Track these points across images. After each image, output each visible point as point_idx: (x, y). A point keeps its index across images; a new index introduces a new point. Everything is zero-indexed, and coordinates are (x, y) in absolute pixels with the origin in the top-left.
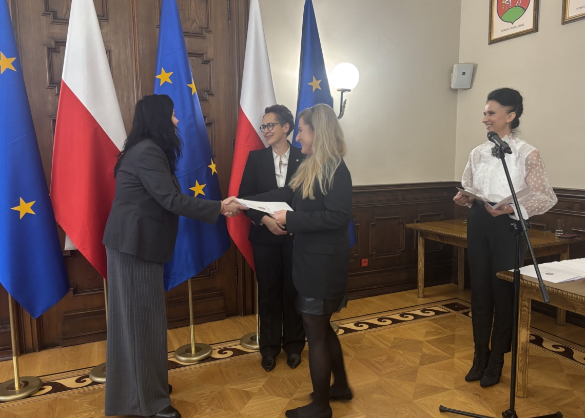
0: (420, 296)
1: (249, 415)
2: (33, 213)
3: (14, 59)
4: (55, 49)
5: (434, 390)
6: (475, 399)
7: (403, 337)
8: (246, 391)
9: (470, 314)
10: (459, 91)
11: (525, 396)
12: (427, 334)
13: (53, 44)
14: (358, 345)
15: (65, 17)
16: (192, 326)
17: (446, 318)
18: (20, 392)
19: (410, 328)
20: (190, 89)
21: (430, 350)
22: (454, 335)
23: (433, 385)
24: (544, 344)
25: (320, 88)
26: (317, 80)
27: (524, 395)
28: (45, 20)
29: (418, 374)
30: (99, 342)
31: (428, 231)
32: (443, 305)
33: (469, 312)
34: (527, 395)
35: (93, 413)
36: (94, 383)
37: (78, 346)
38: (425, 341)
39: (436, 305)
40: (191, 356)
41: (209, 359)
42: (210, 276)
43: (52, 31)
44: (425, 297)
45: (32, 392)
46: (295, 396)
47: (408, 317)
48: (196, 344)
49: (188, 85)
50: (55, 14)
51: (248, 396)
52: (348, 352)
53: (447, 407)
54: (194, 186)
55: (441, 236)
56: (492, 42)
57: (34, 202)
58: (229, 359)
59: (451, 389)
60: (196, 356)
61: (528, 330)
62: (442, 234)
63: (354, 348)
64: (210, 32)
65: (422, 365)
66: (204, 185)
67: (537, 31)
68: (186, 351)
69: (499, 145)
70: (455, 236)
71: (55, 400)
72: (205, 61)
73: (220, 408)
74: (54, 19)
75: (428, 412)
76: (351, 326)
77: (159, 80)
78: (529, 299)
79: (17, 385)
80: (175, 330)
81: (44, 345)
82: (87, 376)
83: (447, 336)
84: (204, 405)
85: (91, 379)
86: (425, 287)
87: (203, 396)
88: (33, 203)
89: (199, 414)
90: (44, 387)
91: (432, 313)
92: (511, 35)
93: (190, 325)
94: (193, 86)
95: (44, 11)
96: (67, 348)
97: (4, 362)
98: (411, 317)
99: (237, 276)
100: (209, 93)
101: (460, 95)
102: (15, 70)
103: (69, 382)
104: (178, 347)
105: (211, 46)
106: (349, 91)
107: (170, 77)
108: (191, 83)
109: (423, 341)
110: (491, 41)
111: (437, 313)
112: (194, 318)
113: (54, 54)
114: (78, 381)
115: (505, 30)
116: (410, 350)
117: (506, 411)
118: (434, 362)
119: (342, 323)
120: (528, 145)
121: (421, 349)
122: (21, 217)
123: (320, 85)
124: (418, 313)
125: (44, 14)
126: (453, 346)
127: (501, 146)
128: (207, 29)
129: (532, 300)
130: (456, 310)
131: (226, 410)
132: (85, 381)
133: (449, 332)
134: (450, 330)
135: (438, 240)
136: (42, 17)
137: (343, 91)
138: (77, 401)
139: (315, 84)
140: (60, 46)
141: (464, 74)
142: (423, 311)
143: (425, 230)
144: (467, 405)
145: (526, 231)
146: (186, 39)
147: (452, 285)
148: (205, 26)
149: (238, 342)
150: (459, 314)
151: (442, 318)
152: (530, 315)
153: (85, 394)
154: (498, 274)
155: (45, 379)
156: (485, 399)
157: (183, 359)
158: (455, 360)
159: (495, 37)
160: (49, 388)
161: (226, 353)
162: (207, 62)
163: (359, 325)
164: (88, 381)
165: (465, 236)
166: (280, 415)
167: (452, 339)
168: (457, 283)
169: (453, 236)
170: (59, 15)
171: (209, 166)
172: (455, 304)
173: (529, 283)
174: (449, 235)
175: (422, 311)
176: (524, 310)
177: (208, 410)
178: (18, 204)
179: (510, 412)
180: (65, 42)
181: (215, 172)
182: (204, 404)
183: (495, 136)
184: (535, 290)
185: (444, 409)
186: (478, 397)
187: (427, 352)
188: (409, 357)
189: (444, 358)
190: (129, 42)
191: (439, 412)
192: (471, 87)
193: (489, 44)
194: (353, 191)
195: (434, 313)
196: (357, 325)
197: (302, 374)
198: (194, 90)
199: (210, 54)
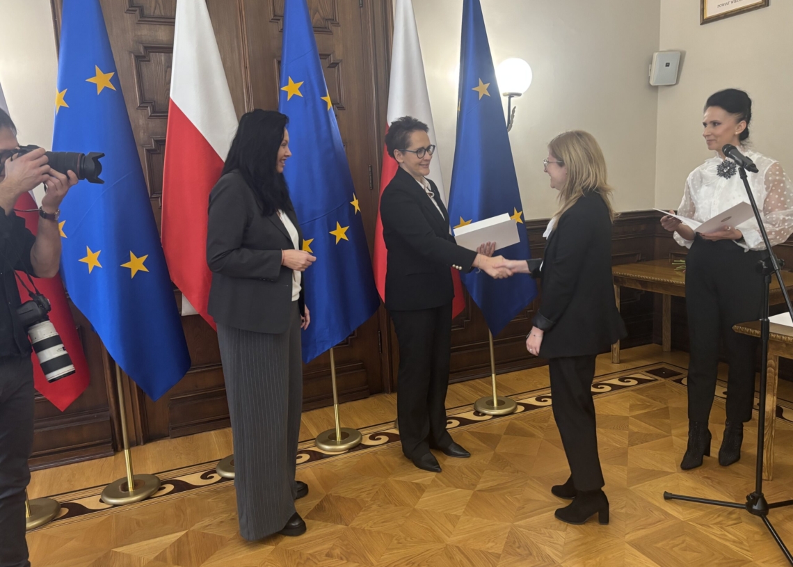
0: (615, 360)
1: (426, 510)
2: (146, 270)
3: (112, 74)
4: (145, 57)
5: (653, 474)
6: (706, 483)
7: (602, 413)
8: (417, 484)
9: (685, 381)
10: (660, 89)
11: (771, 478)
12: (632, 408)
13: (142, 50)
14: (546, 424)
15: (154, 12)
16: (336, 406)
17: (653, 387)
18: (135, 494)
19: (608, 402)
20: (325, 103)
21: (637, 427)
22: (667, 407)
23: (651, 469)
24: (784, 415)
25: (489, 95)
26: (484, 84)
27: (769, 477)
28: (129, 20)
29: (629, 457)
30: (217, 432)
31: (626, 276)
32: (647, 372)
33: (682, 379)
34: (773, 477)
35: (234, 514)
36: (224, 479)
37: (191, 436)
38: (632, 416)
39: (637, 371)
40: (335, 444)
41: (359, 446)
42: (347, 343)
43: (139, 33)
44: (621, 362)
45: (152, 492)
46: (479, 487)
47: (603, 388)
48: (341, 429)
49: (323, 98)
50: (141, 9)
51: (420, 489)
52: (536, 433)
53: (673, 493)
54: (335, 229)
55: (644, 283)
56: (705, 21)
57: (146, 256)
58: (385, 446)
59: (672, 473)
60: (342, 443)
61: (774, 395)
62: (646, 279)
63: (541, 427)
64: (338, 25)
65: (632, 446)
66: (347, 228)
67: (768, 5)
68: (330, 438)
69: (741, 162)
70: (663, 282)
71: (183, 500)
72: (333, 63)
73: (388, 503)
74: (141, 17)
75: (650, 500)
76: (532, 401)
77: (286, 93)
78: (776, 356)
79: (130, 485)
80: (308, 413)
81: (149, 436)
82: (214, 472)
83: (658, 410)
84: (367, 501)
85: (220, 475)
86: (621, 349)
87: (363, 490)
88: (144, 258)
89: (364, 510)
90: (164, 486)
91: (634, 382)
92: (732, 11)
93: (333, 405)
94: (328, 99)
95: (128, 6)
96: (178, 439)
97: (104, 459)
98: (608, 388)
99: (381, 343)
100: (338, 106)
101: (661, 94)
102: (114, 89)
103: (194, 479)
104: (318, 434)
105: (341, 44)
106: (519, 95)
107: (300, 89)
108: (326, 96)
109: (627, 418)
110: (703, 20)
111: (640, 381)
112: (339, 395)
113: (143, 64)
114: (204, 477)
115: (723, 5)
116: (614, 428)
117: (751, 494)
118: (647, 442)
119: (520, 397)
120: (765, 158)
121: (628, 426)
122: (133, 275)
123: (488, 89)
124: (616, 382)
125: (128, 10)
126: (667, 421)
127: (743, 162)
128: (333, 21)
129: (780, 357)
130: (665, 377)
131: (396, 506)
132: (212, 477)
133: (659, 405)
134: (660, 402)
135: (639, 288)
136: (125, 14)
137: (511, 96)
138: (210, 500)
139: (482, 89)
140: (150, 52)
141: (668, 65)
142: (622, 380)
143: (621, 275)
144: (698, 491)
145: (779, 270)
146: (316, 36)
147: (653, 346)
148: (330, 17)
149: (392, 425)
150: (669, 382)
151: (648, 387)
152: (777, 377)
153: (217, 492)
154: (735, 327)
155: (163, 477)
156: (718, 483)
157: (327, 447)
158: (673, 437)
159: (708, 14)
160: (170, 487)
161: (380, 439)
162: (334, 65)
163: (542, 400)
164: (217, 477)
165: (682, 281)
166: (465, 509)
167: (665, 412)
168: (661, 343)
169: (660, 281)
170: (146, 12)
171: (352, 203)
172: (662, 369)
173: (778, 336)
174: (654, 280)
175: (620, 380)
176: (770, 372)
177: (374, 507)
178: (128, 260)
179: (756, 495)
180: (172, 48)
181: (358, 210)
182: (367, 499)
183: (732, 150)
184: (784, 346)
185: (670, 496)
186: (709, 481)
187: (636, 430)
188: (614, 436)
189: (658, 436)
190: (236, 44)
191: (663, 500)
192: (677, 82)
193: (701, 24)
194: (527, 227)
195: (636, 382)
196: (539, 399)
197: (482, 461)
198: (330, 105)
199: (338, 54)
